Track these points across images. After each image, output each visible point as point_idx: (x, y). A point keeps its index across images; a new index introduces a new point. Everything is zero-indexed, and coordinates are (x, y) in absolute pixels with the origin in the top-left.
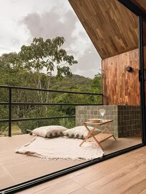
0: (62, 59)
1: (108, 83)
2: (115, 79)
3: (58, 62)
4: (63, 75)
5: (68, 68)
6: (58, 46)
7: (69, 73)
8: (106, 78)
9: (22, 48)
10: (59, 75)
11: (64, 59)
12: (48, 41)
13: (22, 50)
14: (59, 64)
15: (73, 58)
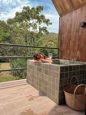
0: (42, 21)
1: (64, 39)
2: (70, 35)
3: (40, 24)
4: (43, 32)
5: (46, 28)
6: (40, 12)
7: (46, 31)
8: (62, 34)
9: (16, 14)
10: (40, 32)
11: (43, 22)
12: (33, 9)
13: (16, 15)
14: (40, 25)
15: (49, 21)
